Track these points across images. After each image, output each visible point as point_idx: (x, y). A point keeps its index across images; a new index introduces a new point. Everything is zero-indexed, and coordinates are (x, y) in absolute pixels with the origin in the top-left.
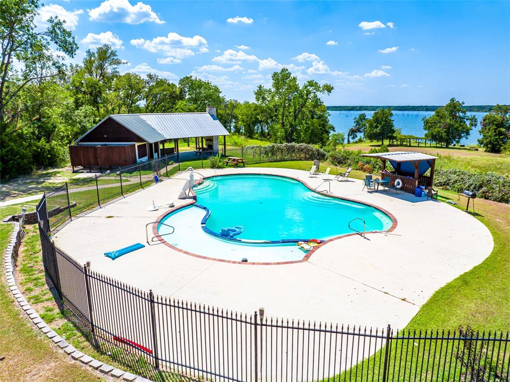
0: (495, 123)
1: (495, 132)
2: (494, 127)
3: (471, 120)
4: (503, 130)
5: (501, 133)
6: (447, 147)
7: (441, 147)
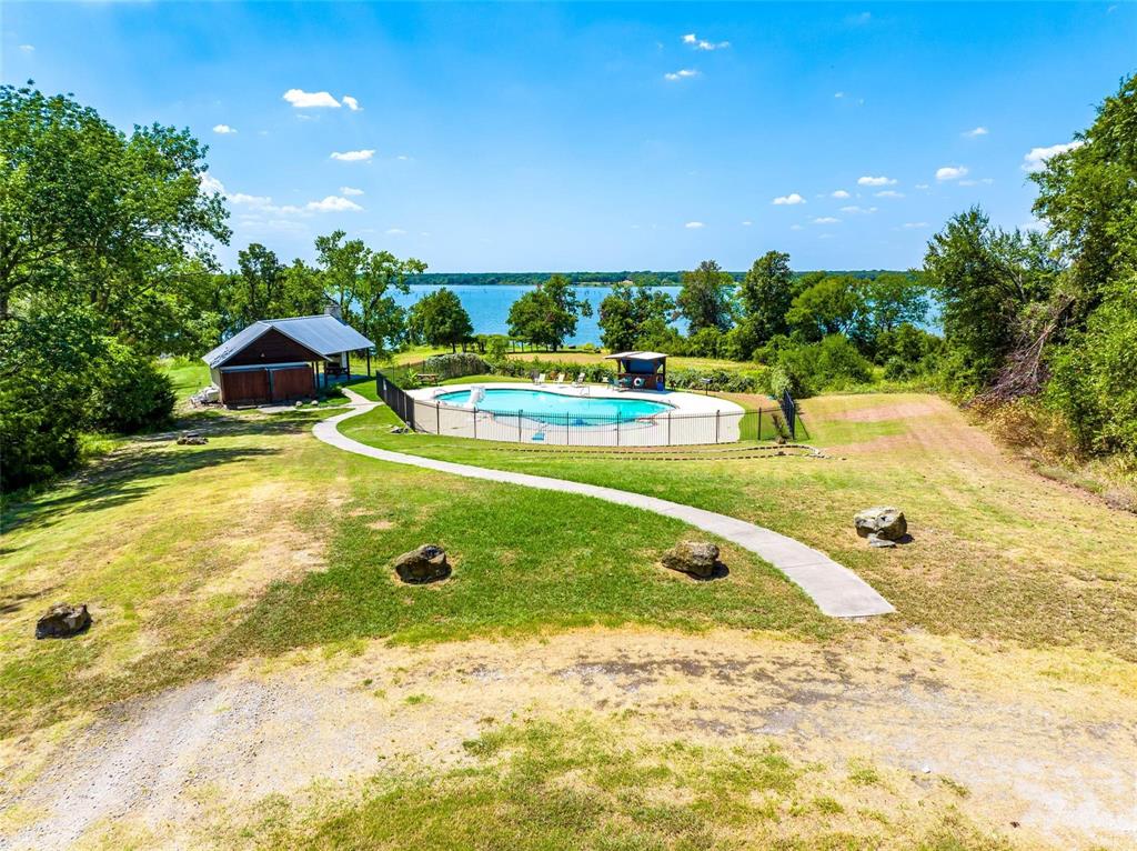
0: (619, 311)
1: (621, 324)
2: (619, 317)
3: (583, 306)
4: (630, 321)
5: (628, 327)
6: (555, 351)
7: (547, 352)
